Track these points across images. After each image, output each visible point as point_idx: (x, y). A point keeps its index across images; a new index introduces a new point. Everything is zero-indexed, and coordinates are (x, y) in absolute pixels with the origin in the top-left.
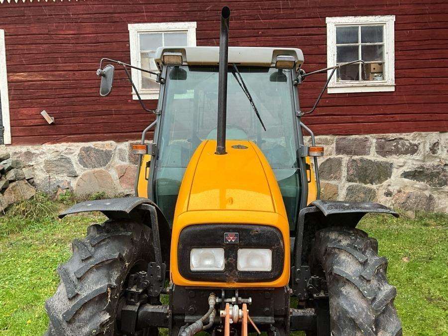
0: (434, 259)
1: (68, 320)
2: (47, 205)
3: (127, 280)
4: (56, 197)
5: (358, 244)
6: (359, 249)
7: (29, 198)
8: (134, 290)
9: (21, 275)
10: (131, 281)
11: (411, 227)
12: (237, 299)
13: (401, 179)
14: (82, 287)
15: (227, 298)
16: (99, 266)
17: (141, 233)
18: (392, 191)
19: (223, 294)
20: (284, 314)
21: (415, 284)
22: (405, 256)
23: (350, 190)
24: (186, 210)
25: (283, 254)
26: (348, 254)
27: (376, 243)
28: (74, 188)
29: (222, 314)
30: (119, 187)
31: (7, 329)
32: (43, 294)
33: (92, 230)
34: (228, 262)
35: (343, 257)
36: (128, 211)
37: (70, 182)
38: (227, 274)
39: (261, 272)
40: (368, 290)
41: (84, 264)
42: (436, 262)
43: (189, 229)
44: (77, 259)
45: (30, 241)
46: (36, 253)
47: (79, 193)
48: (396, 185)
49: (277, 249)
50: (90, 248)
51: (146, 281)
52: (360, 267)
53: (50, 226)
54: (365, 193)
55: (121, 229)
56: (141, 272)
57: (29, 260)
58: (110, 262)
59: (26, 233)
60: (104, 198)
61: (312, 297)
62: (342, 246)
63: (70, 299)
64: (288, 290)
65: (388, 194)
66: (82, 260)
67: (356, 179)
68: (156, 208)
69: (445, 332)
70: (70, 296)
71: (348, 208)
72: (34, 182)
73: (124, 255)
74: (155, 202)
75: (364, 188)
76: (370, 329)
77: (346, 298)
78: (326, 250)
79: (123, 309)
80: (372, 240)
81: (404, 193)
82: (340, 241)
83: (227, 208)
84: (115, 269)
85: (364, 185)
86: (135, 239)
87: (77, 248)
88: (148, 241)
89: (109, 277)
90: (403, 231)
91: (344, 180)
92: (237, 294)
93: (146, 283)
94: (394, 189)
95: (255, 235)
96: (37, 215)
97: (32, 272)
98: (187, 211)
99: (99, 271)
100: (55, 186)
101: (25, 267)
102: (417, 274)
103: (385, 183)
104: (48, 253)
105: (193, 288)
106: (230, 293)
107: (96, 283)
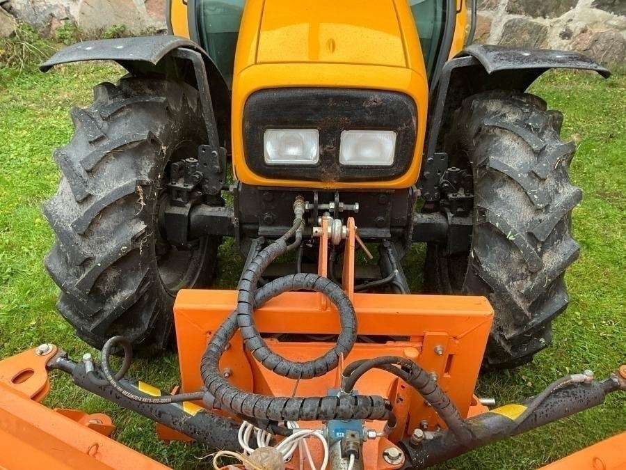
0: (618, 137)
1: (82, 233)
2: (39, 46)
3: (168, 171)
4: (52, 32)
5: (534, 120)
6: (534, 129)
7: (8, 34)
8: (180, 185)
9: (16, 154)
10: (174, 173)
11: (590, 88)
12: (337, 205)
13: (590, 11)
14: (95, 184)
15: (321, 203)
16: (119, 151)
17: (181, 99)
18: (573, 31)
19: (316, 198)
20: (404, 225)
21: (586, 173)
22: (576, 132)
23: (509, 27)
24: (254, 61)
25: (414, 139)
26: (515, 137)
27: (561, 119)
28: (77, 19)
29: (316, 232)
30: (146, 17)
31: (8, 230)
32: (52, 182)
33: (101, 93)
34: (325, 152)
35: (507, 141)
36: (155, 60)
37: (69, 7)
38: (323, 169)
39: (377, 167)
40: (539, 194)
41: (94, 148)
42: (619, 142)
43: (259, 96)
44: (82, 140)
45: (23, 102)
46: (34, 121)
47: (86, 26)
48: (581, 20)
49: (406, 131)
50: (100, 122)
51: (198, 174)
52: (532, 158)
53: (50, 80)
54: (530, 33)
55: (149, 91)
56: (188, 160)
57: (25, 132)
58: (135, 145)
59: (15, 90)
60: (125, 36)
61: (447, 198)
62: (507, 124)
63: (80, 202)
64: (414, 191)
65: (566, 35)
66: (90, 142)
67: (522, 8)
68: (203, 55)
69: (619, 240)
70: (79, 197)
71: (528, 59)
72: (11, 8)
73: (158, 134)
74: (203, 46)
75: (531, 24)
76: (533, 249)
77: (503, 203)
78: (480, 130)
79: (167, 212)
80: (556, 114)
81: (591, 34)
82: (504, 115)
83: (321, 60)
84: (145, 157)
85: (531, 19)
86: (173, 108)
87: (79, 123)
88: (194, 110)
89: (137, 168)
90: (577, 94)
91: (502, 9)
92: (337, 199)
93: (197, 176)
94: (575, 27)
95: (372, 108)
96: (26, 63)
97: (32, 150)
98: (256, 63)
99: (120, 160)
100: (47, 15)
101: (21, 142)
102: (590, 158)
103: (564, 17)
104: (52, 121)
105: (270, 189)
106: (327, 196)
107: (118, 178)
